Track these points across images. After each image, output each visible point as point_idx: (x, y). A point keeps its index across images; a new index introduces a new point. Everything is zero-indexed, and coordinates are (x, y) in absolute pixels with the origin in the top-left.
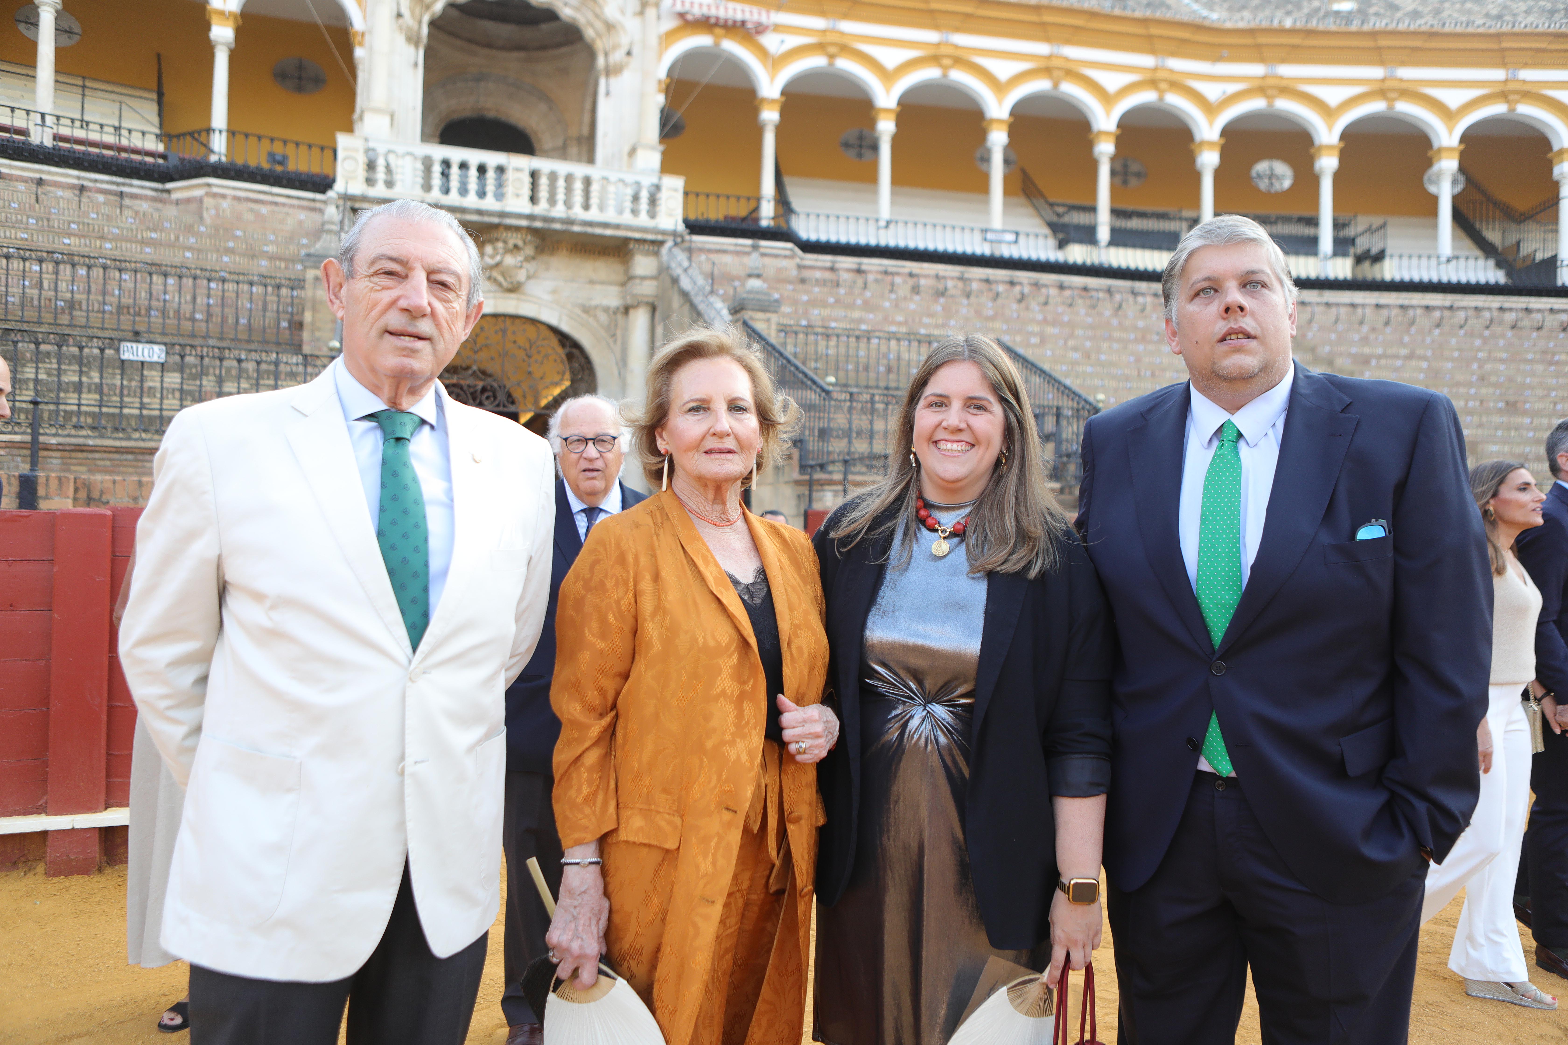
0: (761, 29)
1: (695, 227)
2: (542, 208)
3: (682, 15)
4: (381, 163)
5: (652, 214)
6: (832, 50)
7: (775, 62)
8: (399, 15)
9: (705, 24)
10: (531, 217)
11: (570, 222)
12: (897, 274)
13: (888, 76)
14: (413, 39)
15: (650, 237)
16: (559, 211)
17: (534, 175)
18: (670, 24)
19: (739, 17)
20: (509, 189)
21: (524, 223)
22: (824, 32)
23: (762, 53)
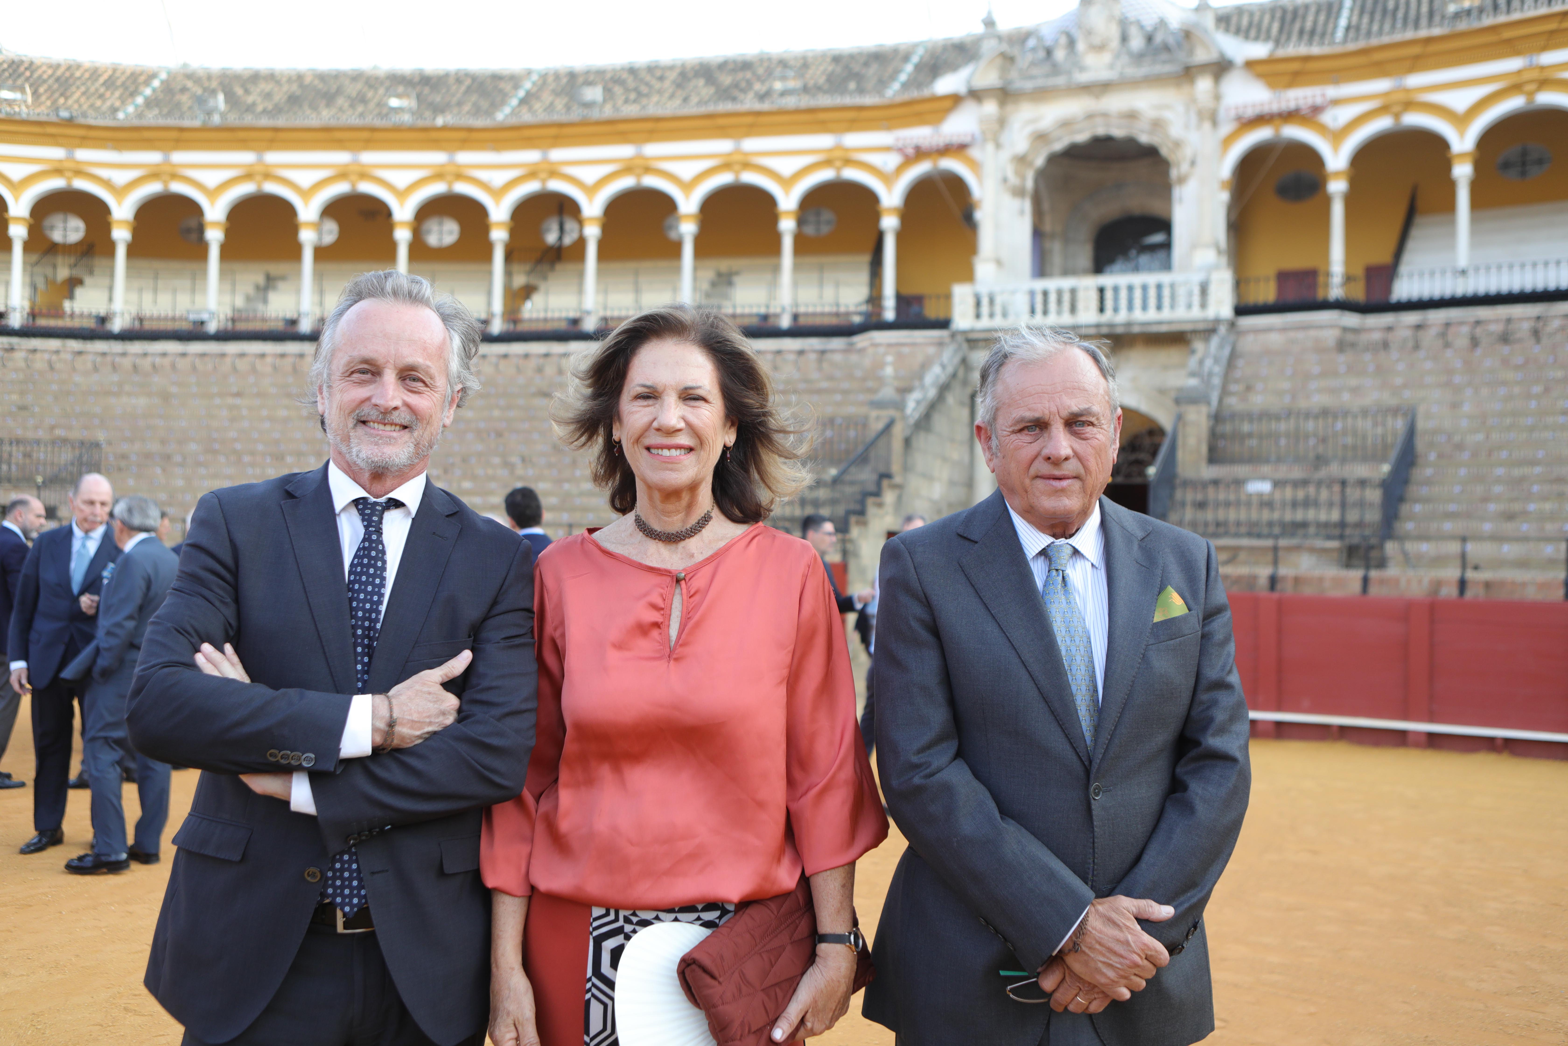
0: (1317, 110)
1: (1241, 310)
2: (1108, 316)
3: (1239, 118)
4: (985, 302)
5: (1203, 305)
6: (1396, 109)
7: (1337, 136)
8: (1005, 180)
9: (1260, 120)
10: (1098, 326)
11: (1129, 324)
12: (1461, 323)
13: (1461, 120)
14: (1018, 192)
15: (1201, 326)
16: (1122, 316)
17: (1101, 291)
18: (1226, 129)
19: (1292, 105)
20: (1080, 305)
21: (1092, 331)
22: (1386, 94)
23: (1322, 129)
